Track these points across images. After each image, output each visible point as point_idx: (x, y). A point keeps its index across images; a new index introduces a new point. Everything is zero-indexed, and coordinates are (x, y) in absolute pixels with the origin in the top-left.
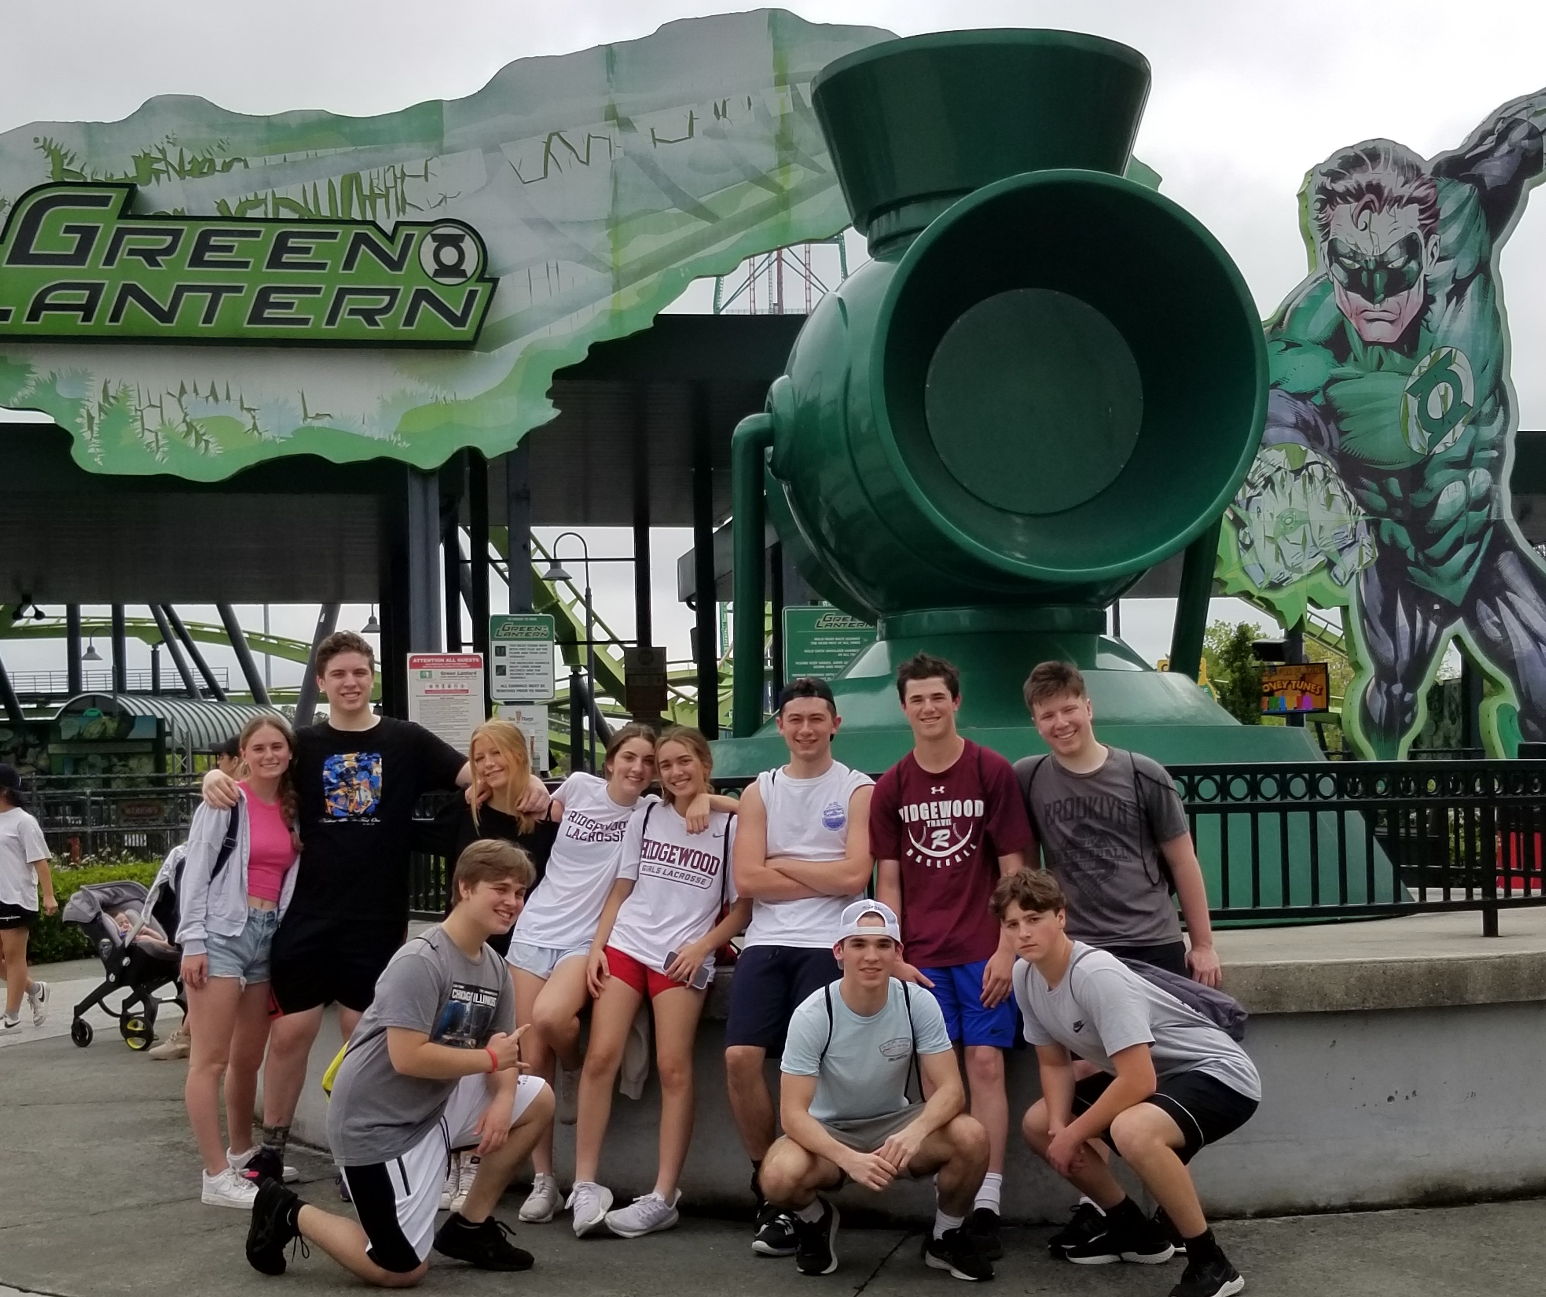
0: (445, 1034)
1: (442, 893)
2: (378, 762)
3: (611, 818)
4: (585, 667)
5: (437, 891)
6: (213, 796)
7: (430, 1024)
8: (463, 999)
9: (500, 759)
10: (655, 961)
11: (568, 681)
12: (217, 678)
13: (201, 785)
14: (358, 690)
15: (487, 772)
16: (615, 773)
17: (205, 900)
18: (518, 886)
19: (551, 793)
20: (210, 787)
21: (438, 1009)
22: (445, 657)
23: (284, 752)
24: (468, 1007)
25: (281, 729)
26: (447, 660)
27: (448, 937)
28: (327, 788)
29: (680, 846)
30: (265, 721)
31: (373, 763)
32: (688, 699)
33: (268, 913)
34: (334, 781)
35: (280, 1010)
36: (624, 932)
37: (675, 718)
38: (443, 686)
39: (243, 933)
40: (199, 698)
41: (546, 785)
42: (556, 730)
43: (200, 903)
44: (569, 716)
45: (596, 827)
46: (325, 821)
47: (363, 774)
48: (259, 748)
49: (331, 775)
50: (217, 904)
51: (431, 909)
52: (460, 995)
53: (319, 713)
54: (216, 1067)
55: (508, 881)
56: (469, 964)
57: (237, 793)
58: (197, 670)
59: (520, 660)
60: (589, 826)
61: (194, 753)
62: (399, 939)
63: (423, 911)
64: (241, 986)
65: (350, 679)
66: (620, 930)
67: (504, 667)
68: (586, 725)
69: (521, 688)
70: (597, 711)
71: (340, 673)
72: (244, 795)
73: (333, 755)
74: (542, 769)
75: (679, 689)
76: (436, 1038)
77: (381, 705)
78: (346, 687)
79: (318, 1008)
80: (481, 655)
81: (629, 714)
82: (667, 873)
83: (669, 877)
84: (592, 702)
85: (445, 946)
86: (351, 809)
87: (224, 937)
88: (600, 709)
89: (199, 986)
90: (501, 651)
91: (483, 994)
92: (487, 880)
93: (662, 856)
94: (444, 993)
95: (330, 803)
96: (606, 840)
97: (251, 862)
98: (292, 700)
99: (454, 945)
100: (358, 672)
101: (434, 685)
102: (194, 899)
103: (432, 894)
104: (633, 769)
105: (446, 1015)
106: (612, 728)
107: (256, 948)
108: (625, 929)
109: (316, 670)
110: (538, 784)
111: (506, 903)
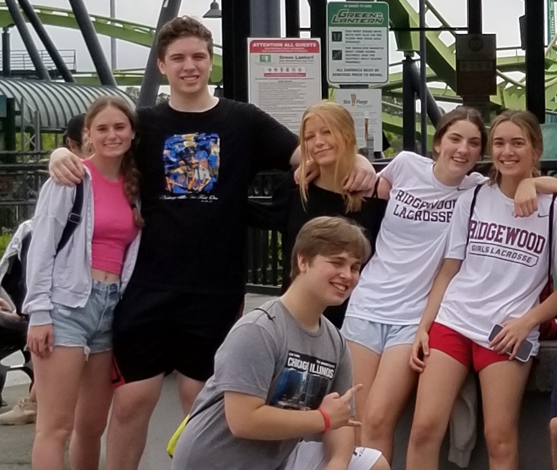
0: (282, 400)
1: (280, 268)
2: (216, 142)
3: (437, 197)
4: (417, 52)
5: (275, 267)
6: (60, 173)
7: (266, 390)
8: (299, 367)
9: (330, 139)
10: (480, 336)
11: (401, 66)
12: (65, 60)
13: (47, 163)
14: (197, 73)
15: (316, 150)
16: (442, 154)
17: (51, 273)
18: (354, 260)
19: (377, 172)
20: (57, 165)
21: (274, 377)
22: (283, 42)
23: (127, 133)
24: (304, 376)
25: (124, 110)
26: (286, 45)
27: (284, 308)
28: (167, 166)
29: (507, 225)
30: (109, 102)
31: (212, 143)
32: (516, 85)
33: (111, 286)
34: (174, 160)
35: (122, 378)
36: (450, 309)
37: (503, 103)
38: (282, 70)
39: (87, 305)
40: (47, 79)
41: (374, 166)
42: (388, 113)
43: (46, 275)
44: (401, 99)
45: (422, 206)
46: (165, 198)
47: (202, 153)
48: (103, 128)
49: (171, 154)
50: (62, 276)
51: (269, 284)
52: (295, 363)
53: (162, 95)
54: (62, 432)
55: (344, 255)
56: (305, 335)
57: (82, 170)
58: (46, 52)
59: (355, 45)
60: (416, 204)
61: (42, 132)
62: (235, 312)
63: (261, 285)
64: (85, 355)
65: (189, 64)
66: (448, 306)
67: (340, 51)
68: (418, 108)
69: (356, 72)
70: (428, 94)
71: (180, 57)
72: (89, 172)
73: (173, 135)
74: (375, 150)
75: (508, 74)
76: (272, 402)
77: (222, 87)
78: (186, 71)
79: (160, 377)
80: (319, 40)
81: (460, 98)
82: (494, 251)
83: (497, 255)
84: (424, 86)
85: (281, 318)
86: (190, 187)
87: (68, 308)
88: (431, 93)
89: (45, 355)
90: (337, 37)
91: (320, 365)
92: (324, 254)
93: (490, 236)
94: (279, 361)
95: (170, 181)
96: (432, 220)
97: (95, 237)
98: (137, 81)
99: (290, 316)
100: (197, 56)
101: (273, 69)
102: (41, 271)
103: (270, 268)
104: (459, 150)
105: (282, 382)
106: (443, 111)
107: (100, 319)
108: (452, 306)
109: (158, 53)
110: (365, 164)
111: (342, 276)
